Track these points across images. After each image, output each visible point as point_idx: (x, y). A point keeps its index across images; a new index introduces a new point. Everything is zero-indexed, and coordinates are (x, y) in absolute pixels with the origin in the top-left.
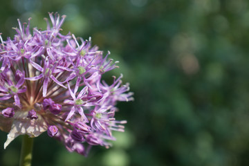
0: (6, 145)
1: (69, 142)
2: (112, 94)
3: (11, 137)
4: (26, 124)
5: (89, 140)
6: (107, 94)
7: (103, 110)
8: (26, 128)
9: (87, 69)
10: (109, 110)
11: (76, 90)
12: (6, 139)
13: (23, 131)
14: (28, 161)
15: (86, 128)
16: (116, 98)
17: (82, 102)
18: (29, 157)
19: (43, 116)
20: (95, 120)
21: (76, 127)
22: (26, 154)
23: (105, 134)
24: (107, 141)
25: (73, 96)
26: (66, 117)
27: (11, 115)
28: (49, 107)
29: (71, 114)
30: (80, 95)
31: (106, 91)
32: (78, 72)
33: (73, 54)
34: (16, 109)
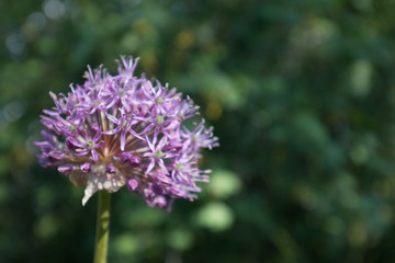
0: (84, 201)
1: (150, 196)
2: (193, 142)
3: (88, 193)
4: (103, 178)
5: (171, 193)
6: (188, 142)
7: (184, 159)
8: (103, 183)
9: (166, 118)
10: (191, 161)
11: (155, 141)
12: (83, 195)
13: (100, 187)
14: (105, 219)
15: (167, 180)
16: (198, 145)
17: (162, 154)
18: (106, 214)
19: (120, 169)
20: (177, 172)
21: (157, 180)
22: (103, 211)
24: (191, 192)
25: (152, 147)
26: (145, 169)
27: (89, 170)
28: (128, 160)
29: (151, 166)
30: (159, 147)
31: (186, 139)
32: (156, 122)
33: (150, 103)
34: (93, 163)
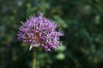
1: (47, 48)
2: (58, 34)
3: (31, 47)
4: (35, 44)
5: (52, 47)
6: (57, 34)
7: (56, 39)
8: (35, 45)
9: (51, 28)
12: (30, 48)
13: (34, 46)
15: (51, 44)
16: (59, 35)
17: (50, 37)
18: (35, 53)
19: (39, 41)
20: (54, 42)
21: (49, 44)
23: (57, 46)
26: (46, 41)
27: (32, 41)
28: (42, 39)
29: (48, 40)
30: (49, 35)
31: (56, 33)
32: (49, 29)
33: (47, 24)
